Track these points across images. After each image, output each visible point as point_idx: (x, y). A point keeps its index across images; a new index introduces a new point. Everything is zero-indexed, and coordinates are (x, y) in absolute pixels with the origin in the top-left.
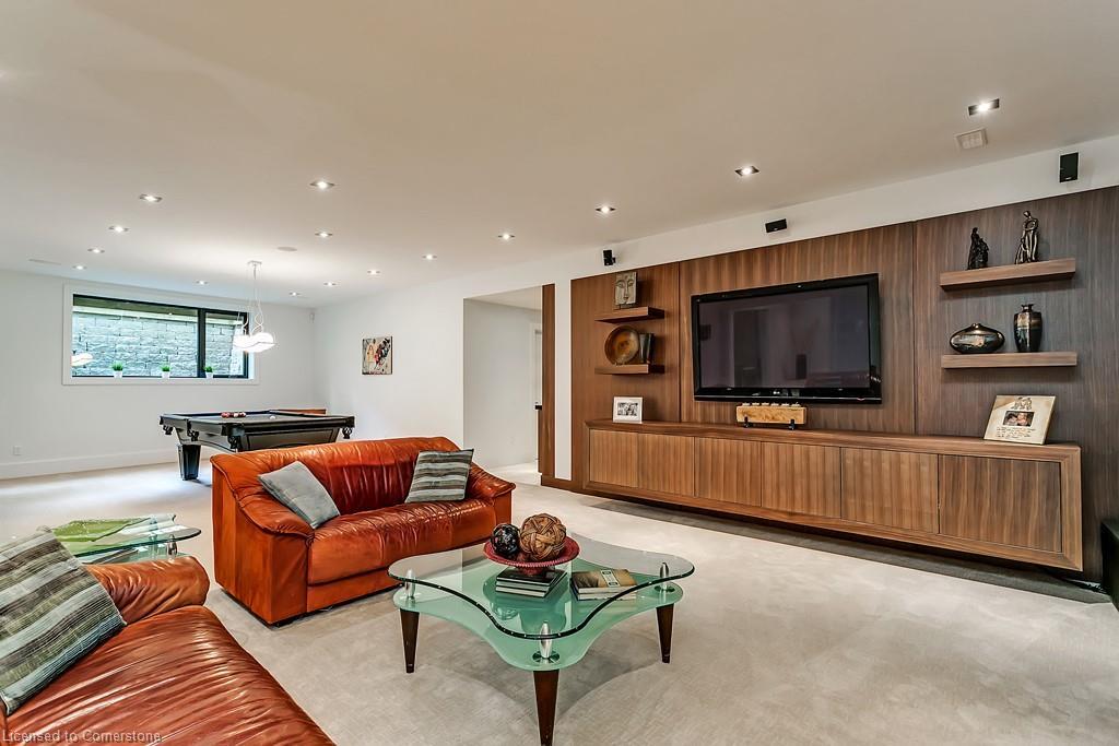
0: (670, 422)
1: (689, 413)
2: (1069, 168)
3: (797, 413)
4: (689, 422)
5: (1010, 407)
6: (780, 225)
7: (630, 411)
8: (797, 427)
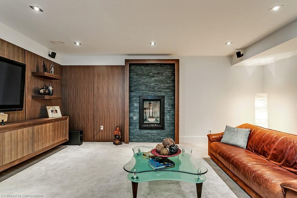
2: (53, 55)
3: (5, 117)
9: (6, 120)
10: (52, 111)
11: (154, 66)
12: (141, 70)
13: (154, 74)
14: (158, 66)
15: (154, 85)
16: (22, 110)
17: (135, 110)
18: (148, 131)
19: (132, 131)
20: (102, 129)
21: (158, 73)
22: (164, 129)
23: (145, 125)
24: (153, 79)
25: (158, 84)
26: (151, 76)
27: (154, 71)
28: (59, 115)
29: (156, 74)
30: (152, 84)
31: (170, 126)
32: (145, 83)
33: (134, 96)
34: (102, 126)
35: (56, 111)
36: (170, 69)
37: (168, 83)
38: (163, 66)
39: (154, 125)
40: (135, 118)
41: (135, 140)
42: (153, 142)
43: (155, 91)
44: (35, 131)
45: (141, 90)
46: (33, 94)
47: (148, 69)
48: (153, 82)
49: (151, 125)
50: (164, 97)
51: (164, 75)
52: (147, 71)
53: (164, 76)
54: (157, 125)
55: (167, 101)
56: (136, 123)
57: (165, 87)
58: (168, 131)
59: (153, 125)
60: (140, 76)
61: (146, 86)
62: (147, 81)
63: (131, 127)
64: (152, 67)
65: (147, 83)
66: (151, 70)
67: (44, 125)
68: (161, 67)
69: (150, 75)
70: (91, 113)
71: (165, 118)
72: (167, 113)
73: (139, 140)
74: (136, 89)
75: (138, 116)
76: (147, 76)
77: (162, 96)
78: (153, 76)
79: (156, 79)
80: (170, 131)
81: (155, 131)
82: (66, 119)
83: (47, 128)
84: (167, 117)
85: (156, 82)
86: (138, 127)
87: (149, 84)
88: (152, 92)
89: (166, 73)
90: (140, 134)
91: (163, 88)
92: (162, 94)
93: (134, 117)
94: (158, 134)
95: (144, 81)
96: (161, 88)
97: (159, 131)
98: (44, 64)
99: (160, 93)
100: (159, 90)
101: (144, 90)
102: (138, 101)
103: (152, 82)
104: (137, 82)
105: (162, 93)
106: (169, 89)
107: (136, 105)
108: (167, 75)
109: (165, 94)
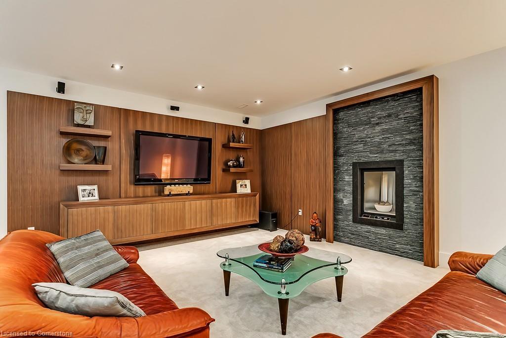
0: (114, 198)
1: (126, 192)
2: (246, 121)
3: (189, 189)
4: (126, 197)
5: (241, 183)
6: (177, 109)
7: (90, 194)
8: (191, 194)
9: (191, 191)
10: (241, 186)
11: (380, 103)
12: (356, 116)
13: (380, 118)
14: (388, 101)
15: (381, 139)
16: (210, 183)
17: (346, 188)
18: (369, 227)
19: (341, 224)
20: (300, 213)
21: (389, 116)
22: (402, 229)
23: (364, 216)
24: (378, 129)
25: (388, 138)
26: (373, 124)
27: (379, 112)
28: (248, 190)
29: (385, 117)
30: (377, 139)
31: (417, 225)
32: (363, 138)
33: (344, 163)
34: (301, 210)
35: (246, 185)
36: (416, 100)
37: (411, 132)
38: (398, 100)
39: (383, 218)
40: (346, 202)
41: (347, 239)
42: (380, 251)
43: (382, 152)
44: (214, 205)
45: (356, 153)
46: (224, 168)
47: (368, 112)
48: (378, 134)
49: (376, 218)
50: (401, 162)
51: (402, 116)
52: (367, 116)
53: (401, 119)
54: (388, 219)
55: (409, 171)
56: (347, 211)
57: (404, 142)
58: (412, 235)
59: (379, 219)
60: (355, 127)
61: (365, 143)
62: (367, 135)
63: (341, 217)
64: (376, 105)
65: (366, 137)
66: (373, 112)
67: (224, 200)
68: (394, 101)
69: (373, 122)
70: (288, 190)
71: (405, 205)
72: (409, 196)
73: (353, 240)
74: (348, 152)
75: (351, 199)
76: (366, 125)
77: (397, 161)
78: (377, 124)
79: (384, 127)
80: (418, 235)
81: (382, 231)
82: (255, 195)
83: (228, 204)
84: (410, 204)
85: (384, 135)
86: (351, 217)
87: (369, 139)
88: (376, 154)
89: (406, 111)
90: (356, 231)
91: (400, 144)
92: (398, 157)
93: (344, 199)
94: (390, 237)
95: (360, 135)
96: (395, 145)
97: (391, 232)
98: (233, 133)
99: (392, 154)
100: (391, 149)
101: (361, 152)
102: (351, 172)
103: (375, 134)
104: (348, 138)
105: (398, 155)
106: (415, 145)
107: (348, 178)
108: (409, 115)
109: (405, 157)
